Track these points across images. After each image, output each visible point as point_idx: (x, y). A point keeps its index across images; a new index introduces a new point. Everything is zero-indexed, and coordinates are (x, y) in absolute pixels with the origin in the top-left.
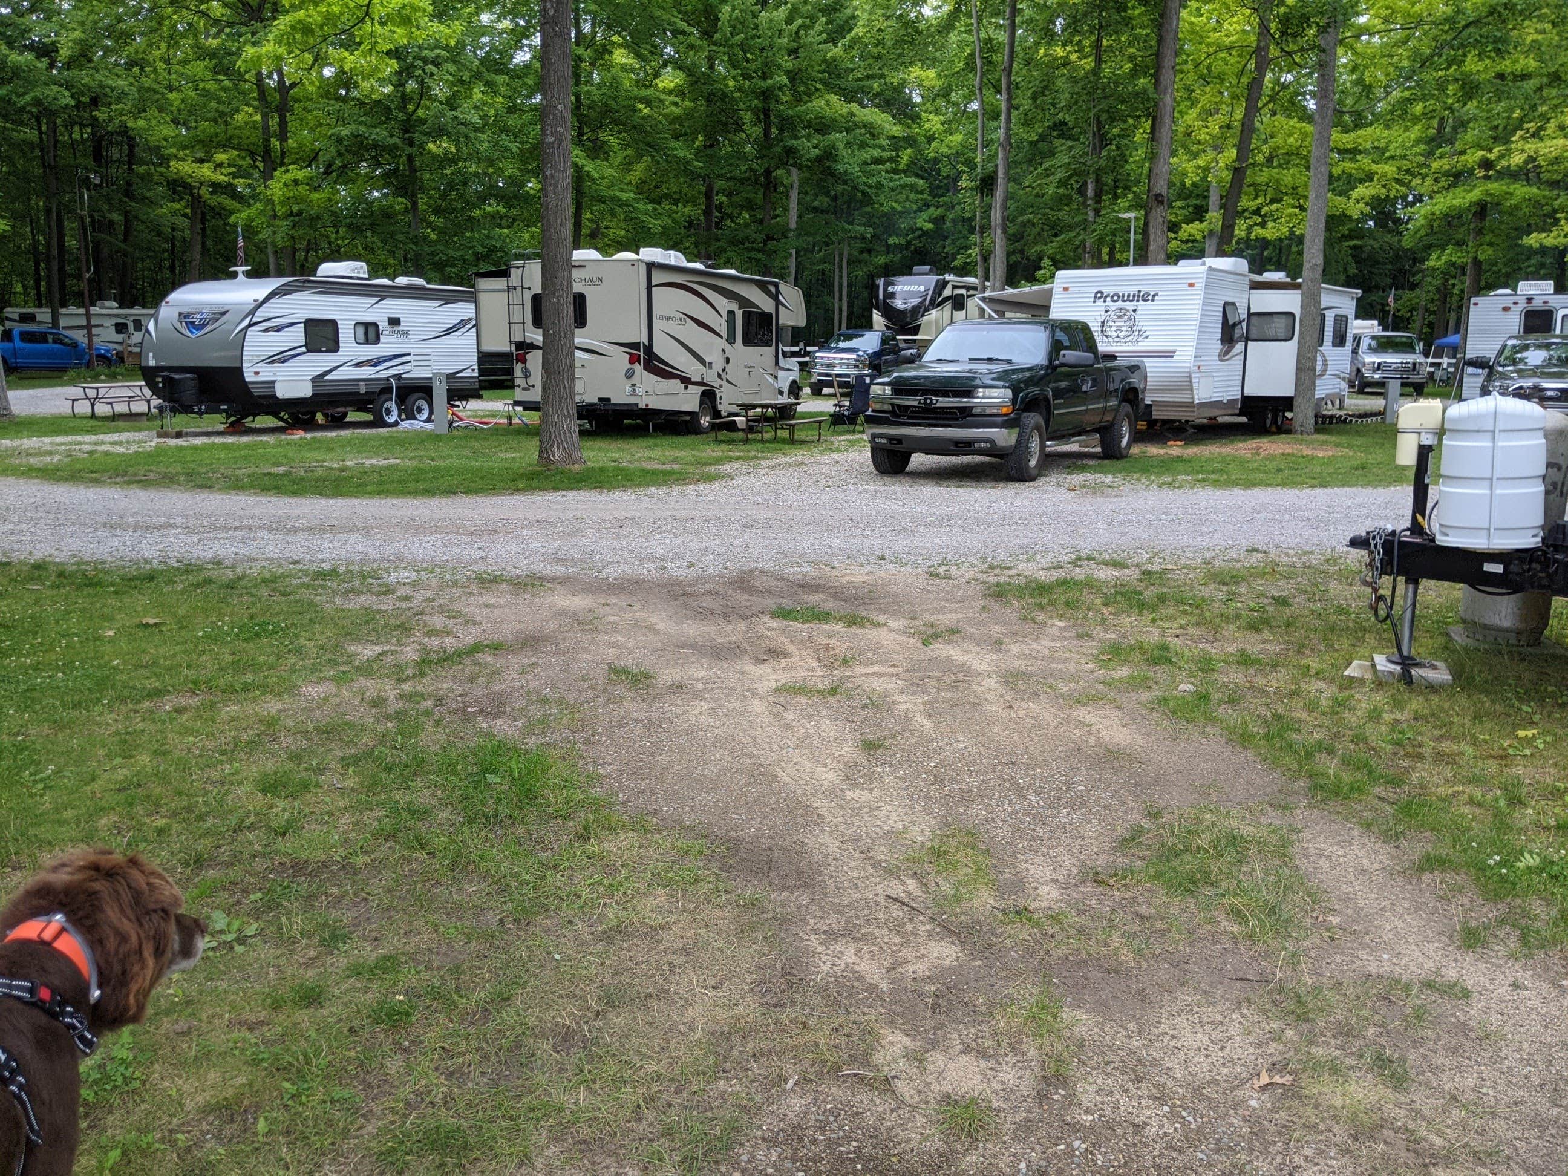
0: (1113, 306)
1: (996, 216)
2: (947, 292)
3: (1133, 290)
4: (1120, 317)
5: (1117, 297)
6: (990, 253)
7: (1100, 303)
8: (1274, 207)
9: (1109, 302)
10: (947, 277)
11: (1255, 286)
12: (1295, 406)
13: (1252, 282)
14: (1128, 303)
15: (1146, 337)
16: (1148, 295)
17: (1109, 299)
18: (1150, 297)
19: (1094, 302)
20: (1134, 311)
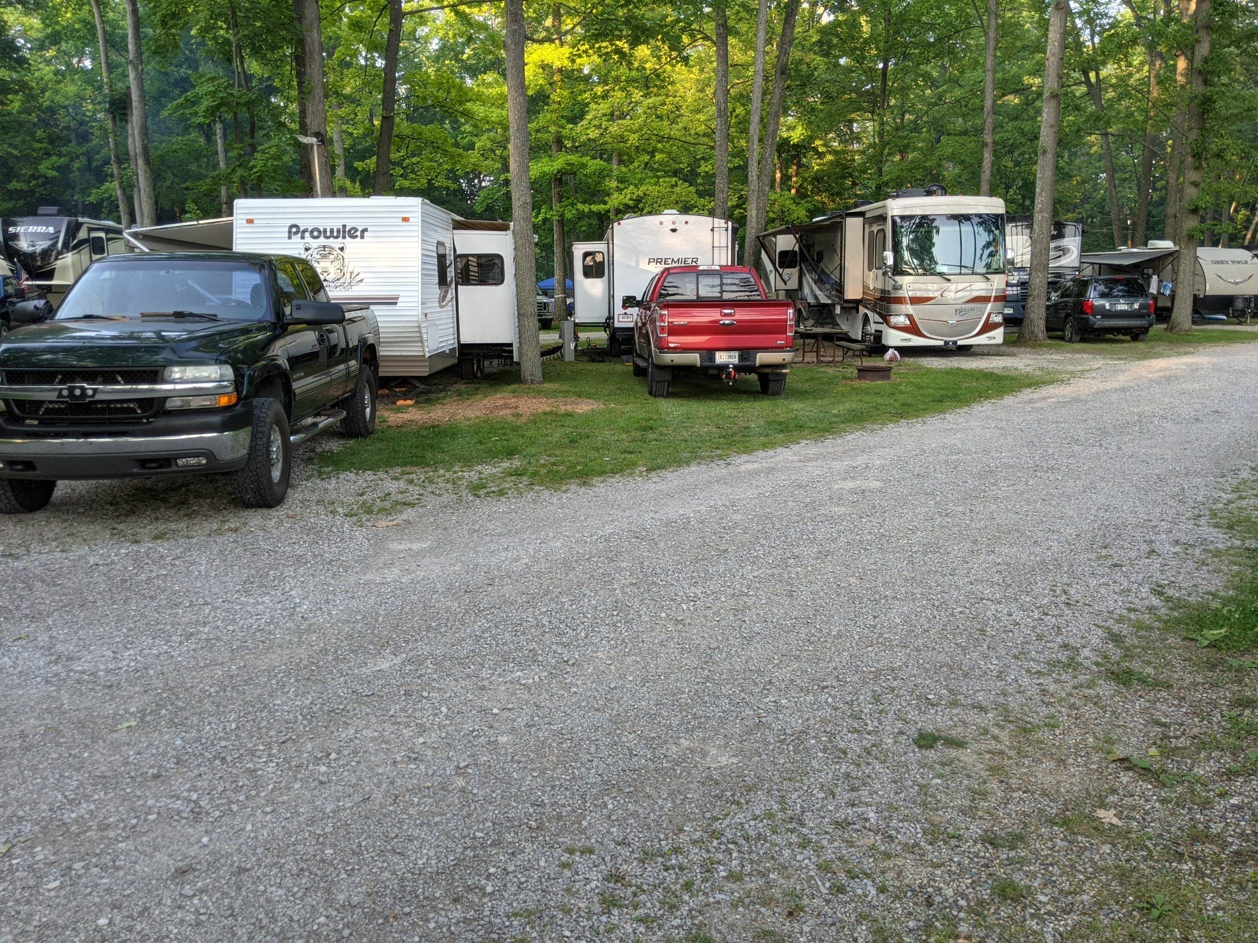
0: (315, 243)
1: (134, 143)
2: (82, 234)
3: (337, 225)
4: (324, 256)
5: (316, 233)
6: (132, 186)
7: (296, 239)
8: (415, 160)
9: (308, 238)
10: (80, 220)
11: (458, 226)
12: (520, 353)
13: (454, 220)
14: (332, 239)
15: (361, 281)
16: (356, 230)
17: (307, 234)
18: (358, 233)
19: (290, 238)
20: (342, 249)
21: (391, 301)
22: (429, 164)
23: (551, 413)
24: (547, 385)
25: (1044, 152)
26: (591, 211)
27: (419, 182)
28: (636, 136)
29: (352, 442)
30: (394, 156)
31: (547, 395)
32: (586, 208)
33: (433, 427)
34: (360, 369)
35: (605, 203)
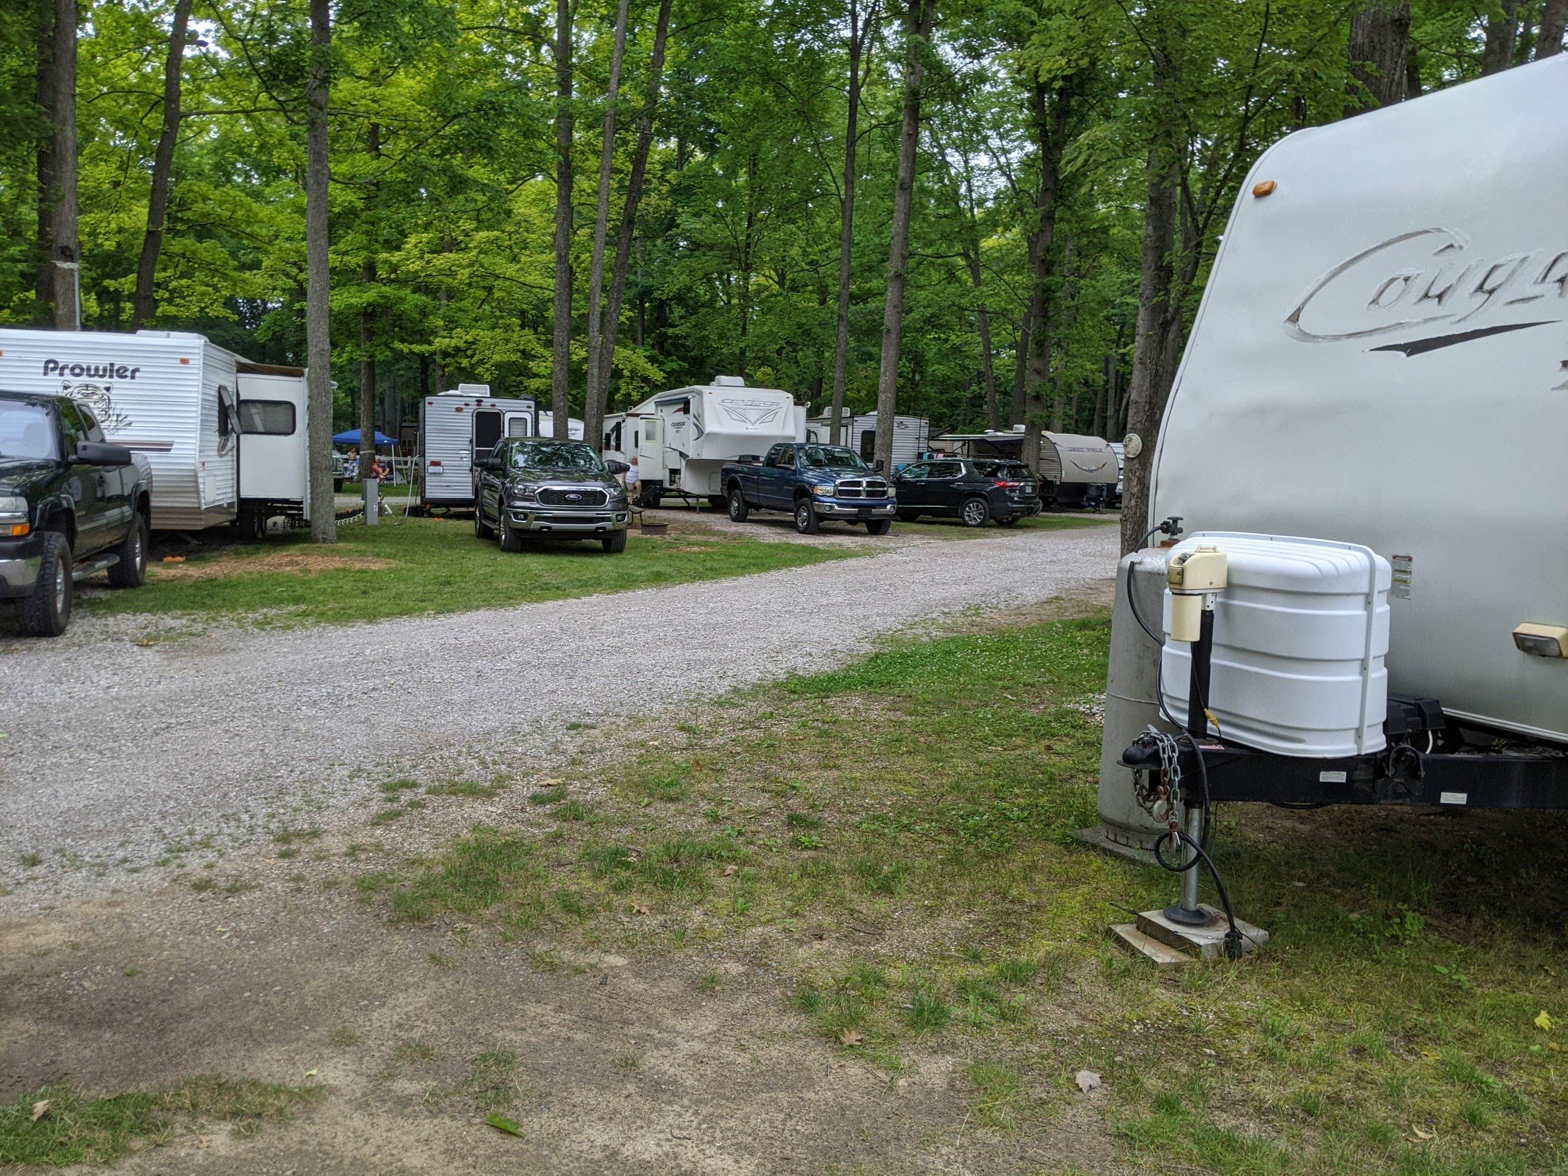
3: (103, 362)
4: (87, 396)
5: (78, 370)
7: (54, 375)
8: (185, 282)
9: (68, 375)
11: (242, 369)
12: (312, 509)
13: (239, 363)
14: (96, 379)
15: (130, 424)
16: (126, 370)
17: (67, 371)
18: (129, 374)
19: (45, 374)
20: (108, 389)
21: (164, 447)
22: (203, 288)
23: (344, 570)
24: (341, 544)
25: (888, 331)
26: (411, 352)
27: (189, 309)
28: (466, 271)
29: (121, 592)
30: (159, 276)
31: (340, 553)
32: (405, 348)
33: (212, 580)
34: (134, 517)
35: (430, 343)
